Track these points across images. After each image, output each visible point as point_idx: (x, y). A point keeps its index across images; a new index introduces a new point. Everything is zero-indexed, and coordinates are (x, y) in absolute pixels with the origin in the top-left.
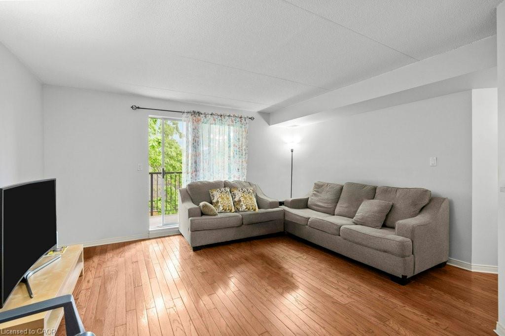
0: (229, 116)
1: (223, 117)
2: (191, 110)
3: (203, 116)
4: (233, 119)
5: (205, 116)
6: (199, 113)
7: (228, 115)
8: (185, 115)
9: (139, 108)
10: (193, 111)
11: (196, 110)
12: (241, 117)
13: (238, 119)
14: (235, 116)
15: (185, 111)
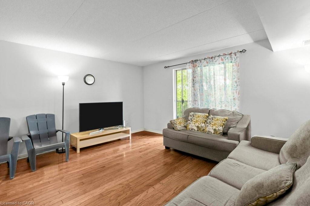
1: (213, 58)
3: (199, 62)
5: (201, 62)
6: (196, 61)
7: (219, 55)
8: (188, 64)
10: (192, 61)
11: (194, 59)
12: (231, 54)
13: (229, 56)
14: (224, 55)
15: (188, 62)
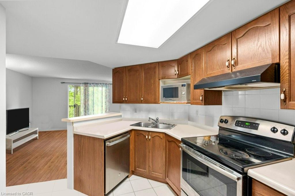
0: (101, 84)
1: (97, 84)
2: (84, 82)
3: (89, 84)
4: (102, 85)
6: (87, 83)
8: (82, 84)
9: (64, 83)
10: (85, 83)
11: (86, 82)
12: (106, 84)
14: (103, 84)
